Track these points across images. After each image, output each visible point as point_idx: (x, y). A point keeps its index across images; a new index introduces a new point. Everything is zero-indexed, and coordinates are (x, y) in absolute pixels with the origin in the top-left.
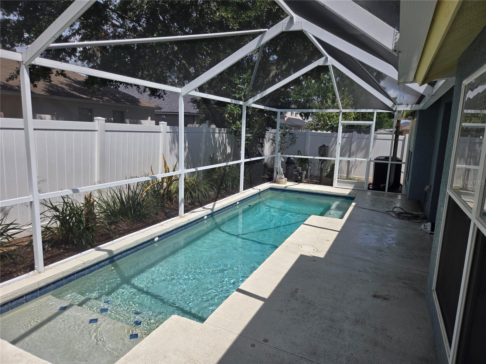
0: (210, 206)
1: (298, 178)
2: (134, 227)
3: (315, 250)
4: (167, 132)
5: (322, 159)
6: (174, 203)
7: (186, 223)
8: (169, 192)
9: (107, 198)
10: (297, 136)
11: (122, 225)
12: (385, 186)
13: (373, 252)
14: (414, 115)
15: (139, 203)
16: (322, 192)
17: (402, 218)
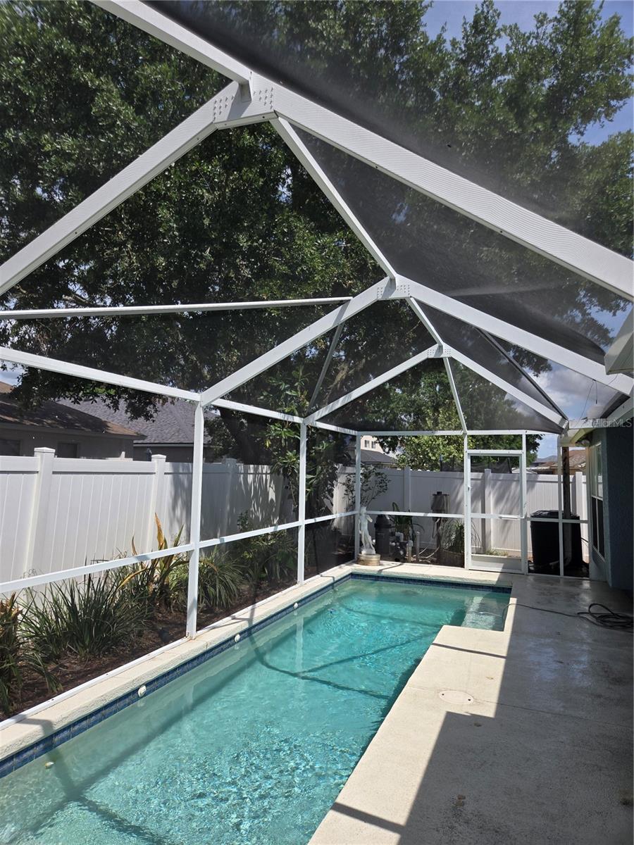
0: (244, 613)
1: (400, 554)
2: (95, 666)
3: (472, 699)
4: (165, 473)
5: (437, 518)
6: (174, 610)
7: (201, 651)
8: (164, 588)
9: (43, 605)
10: (388, 478)
11: (70, 662)
12: (558, 564)
13: (584, 700)
14: (592, 437)
15: (107, 615)
16: (449, 579)
17: (611, 627)
